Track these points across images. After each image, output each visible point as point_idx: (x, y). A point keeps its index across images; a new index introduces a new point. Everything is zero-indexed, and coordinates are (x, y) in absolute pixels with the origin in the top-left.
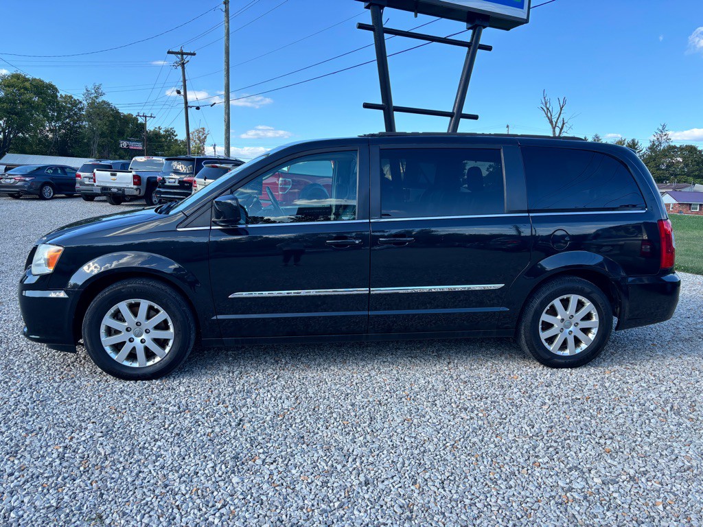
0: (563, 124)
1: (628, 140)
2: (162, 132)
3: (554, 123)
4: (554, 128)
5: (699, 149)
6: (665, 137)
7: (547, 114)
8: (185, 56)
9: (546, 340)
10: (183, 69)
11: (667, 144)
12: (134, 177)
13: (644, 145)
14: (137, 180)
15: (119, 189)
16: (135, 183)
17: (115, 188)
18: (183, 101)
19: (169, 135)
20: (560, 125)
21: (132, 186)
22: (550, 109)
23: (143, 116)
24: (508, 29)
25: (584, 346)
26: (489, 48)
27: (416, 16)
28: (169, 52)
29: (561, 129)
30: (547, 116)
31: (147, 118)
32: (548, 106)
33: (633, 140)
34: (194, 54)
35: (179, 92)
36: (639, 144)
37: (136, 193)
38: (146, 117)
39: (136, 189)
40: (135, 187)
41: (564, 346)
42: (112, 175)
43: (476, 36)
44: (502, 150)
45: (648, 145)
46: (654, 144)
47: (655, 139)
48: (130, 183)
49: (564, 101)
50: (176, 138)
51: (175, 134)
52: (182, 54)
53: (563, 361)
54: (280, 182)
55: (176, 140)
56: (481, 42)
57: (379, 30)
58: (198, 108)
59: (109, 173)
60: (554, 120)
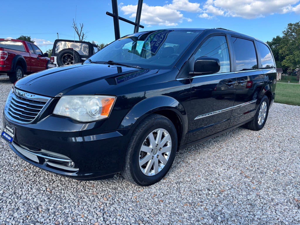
0: (83, 35)
3: (79, 34)
4: (79, 37)
7: (76, 30)
20: (82, 35)
22: (77, 28)
29: (83, 37)
30: (76, 31)
32: (76, 26)
49: (83, 25)
60: (79, 33)
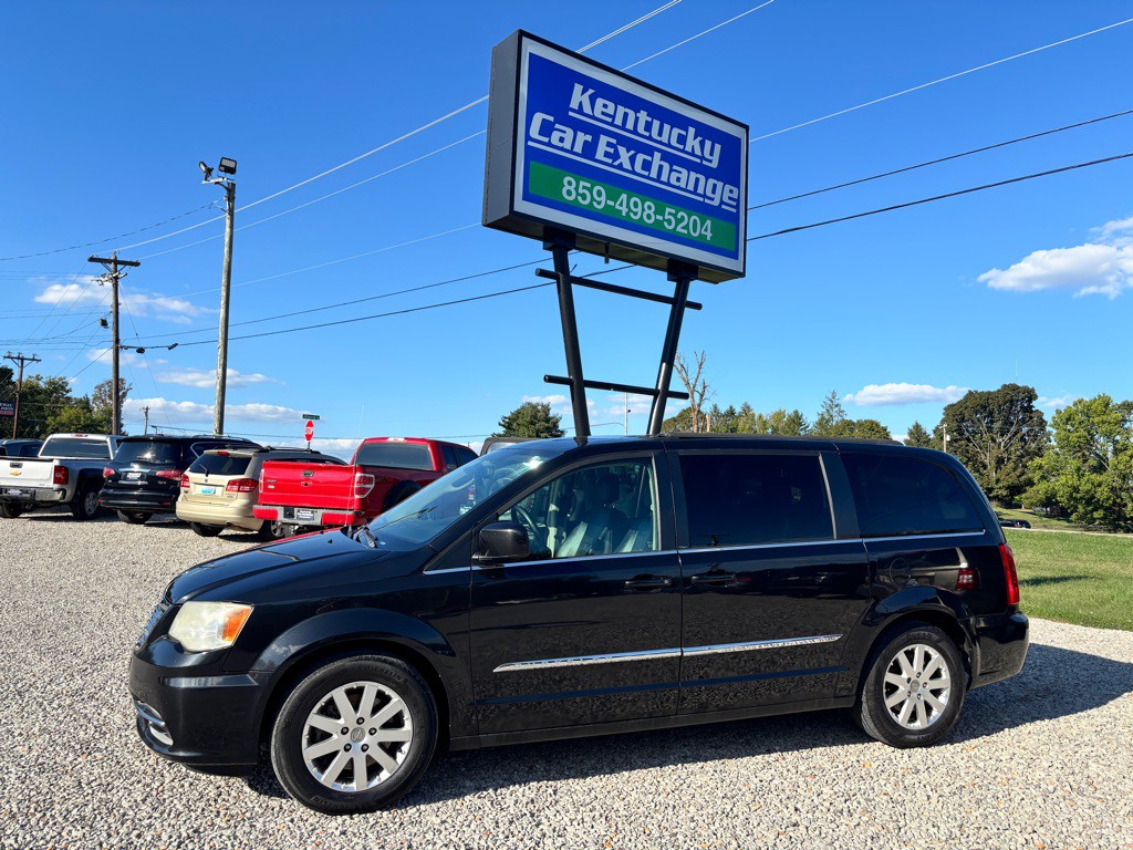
1: (789, 411)
2: (42, 384)
5: (882, 425)
6: (837, 409)
8: (119, 267)
9: (892, 709)
10: (116, 286)
11: (840, 418)
12: (57, 469)
13: (811, 419)
14: (61, 474)
15: (24, 490)
16: (56, 481)
17: (15, 487)
18: (113, 338)
19: (56, 390)
21: (51, 484)
23: (18, 358)
24: (716, 283)
25: (936, 714)
26: (698, 306)
27: (607, 262)
28: (92, 259)
31: (26, 362)
33: (796, 412)
34: (137, 264)
35: (104, 323)
36: (804, 417)
37: (58, 496)
38: (22, 359)
39: (58, 490)
40: (56, 486)
41: (913, 717)
42: (13, 466)
43: (682, 290)
44: (820, 458)
45: (816, 419)
46: (823, 418)
47: (824, 410)
48: (48, 480)
50: (69, 395)
51: (67, 388)
52: (116, 262)
53: (916, 737)
54: (357, 479)
55: (69, 398)
56: (689, 299)
57: (563, 278)
58: (141, 351)
59: (9, 462)
